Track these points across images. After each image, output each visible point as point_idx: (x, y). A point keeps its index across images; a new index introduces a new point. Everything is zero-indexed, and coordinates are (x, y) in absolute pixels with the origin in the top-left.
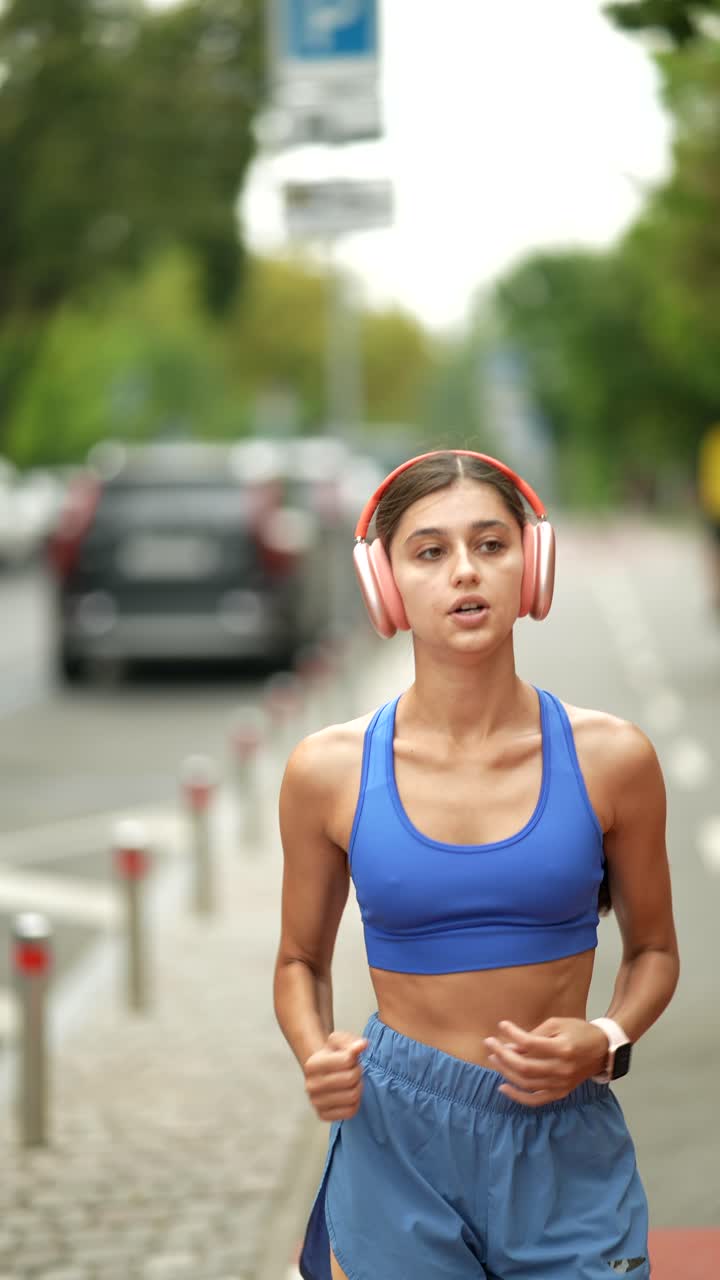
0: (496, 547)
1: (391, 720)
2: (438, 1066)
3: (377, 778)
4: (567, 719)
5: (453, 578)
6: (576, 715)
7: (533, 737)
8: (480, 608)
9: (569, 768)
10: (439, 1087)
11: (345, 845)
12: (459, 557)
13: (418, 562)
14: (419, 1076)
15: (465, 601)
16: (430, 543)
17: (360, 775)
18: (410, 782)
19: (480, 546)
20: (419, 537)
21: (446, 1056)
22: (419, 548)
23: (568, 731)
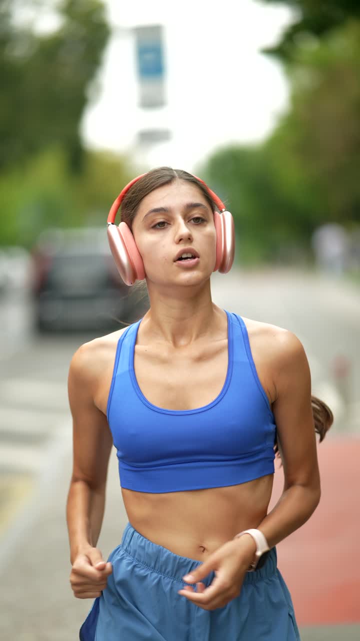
0: (199, 221)
1: (135, 334)
2: (163, 559)
3: (124, 366)
4: (245, 329)
5: (177, 238)
6: (251, 325)
7: (222, 341)
8: (194, 257)
9: (246, 360)
10: (165, 570)
11: (104, 410)
12: (179, 224)
13: (152, 231)
14: (153, 565)
15: (184, 252)
16: (160, 219)
17: (114, 364)
18: (143, 370)
19: (190, 220)
20: (153, 214)
21: (169, 552)
22: (153, 222)
23: (245, 336)
